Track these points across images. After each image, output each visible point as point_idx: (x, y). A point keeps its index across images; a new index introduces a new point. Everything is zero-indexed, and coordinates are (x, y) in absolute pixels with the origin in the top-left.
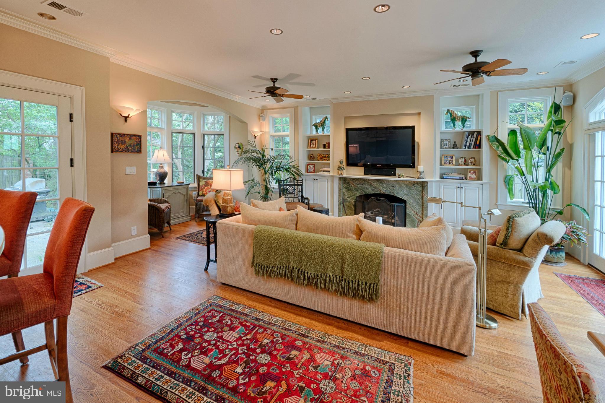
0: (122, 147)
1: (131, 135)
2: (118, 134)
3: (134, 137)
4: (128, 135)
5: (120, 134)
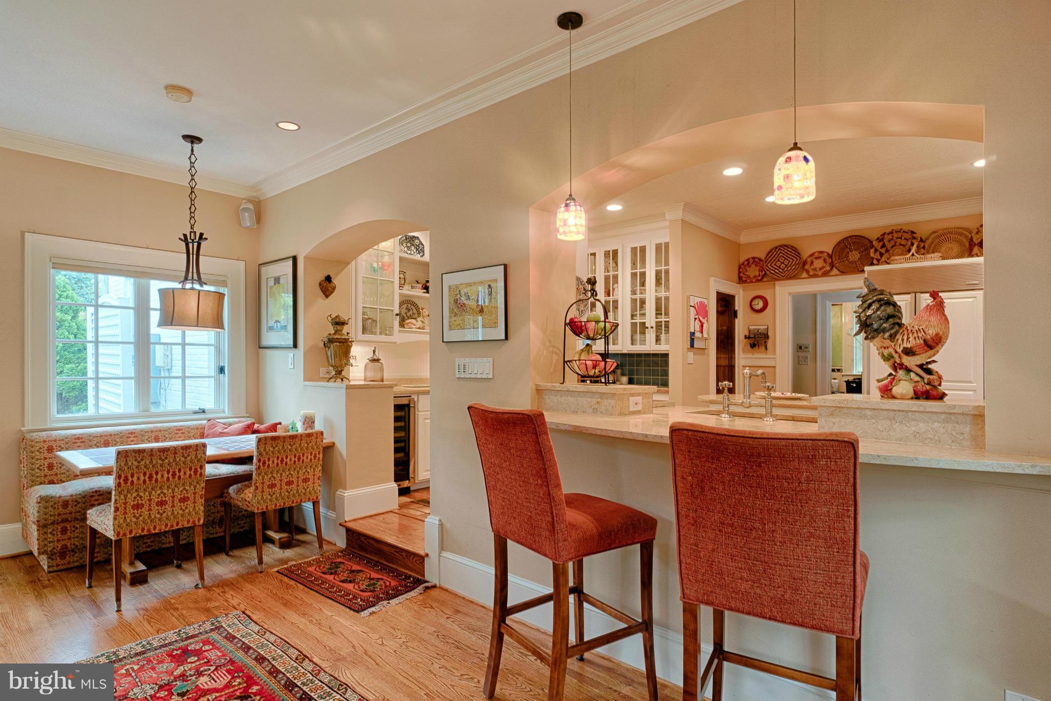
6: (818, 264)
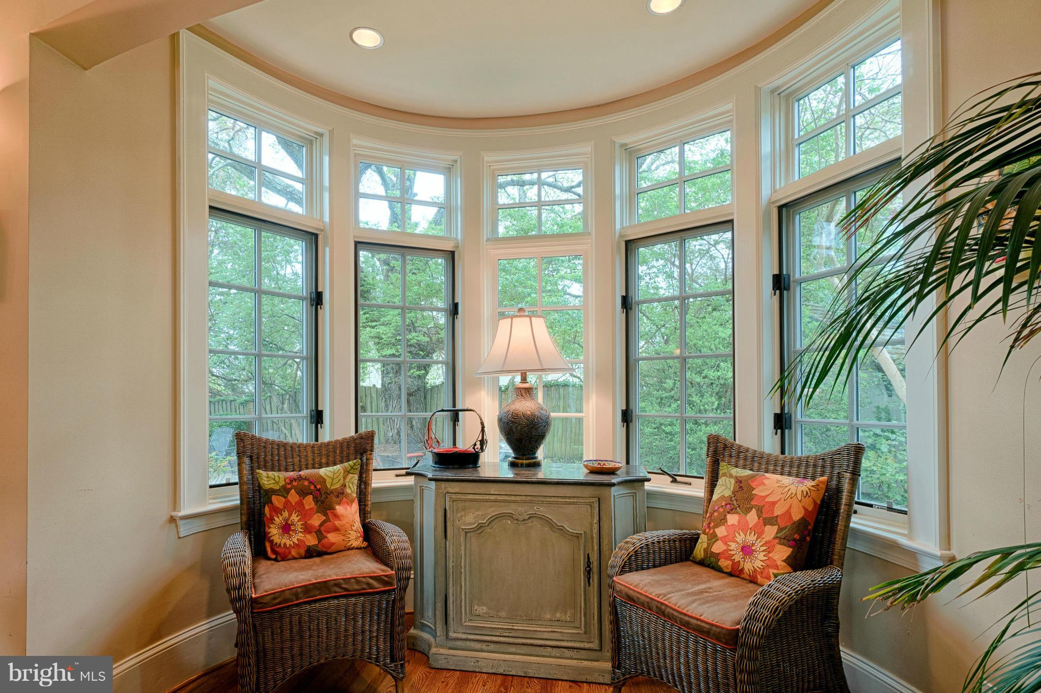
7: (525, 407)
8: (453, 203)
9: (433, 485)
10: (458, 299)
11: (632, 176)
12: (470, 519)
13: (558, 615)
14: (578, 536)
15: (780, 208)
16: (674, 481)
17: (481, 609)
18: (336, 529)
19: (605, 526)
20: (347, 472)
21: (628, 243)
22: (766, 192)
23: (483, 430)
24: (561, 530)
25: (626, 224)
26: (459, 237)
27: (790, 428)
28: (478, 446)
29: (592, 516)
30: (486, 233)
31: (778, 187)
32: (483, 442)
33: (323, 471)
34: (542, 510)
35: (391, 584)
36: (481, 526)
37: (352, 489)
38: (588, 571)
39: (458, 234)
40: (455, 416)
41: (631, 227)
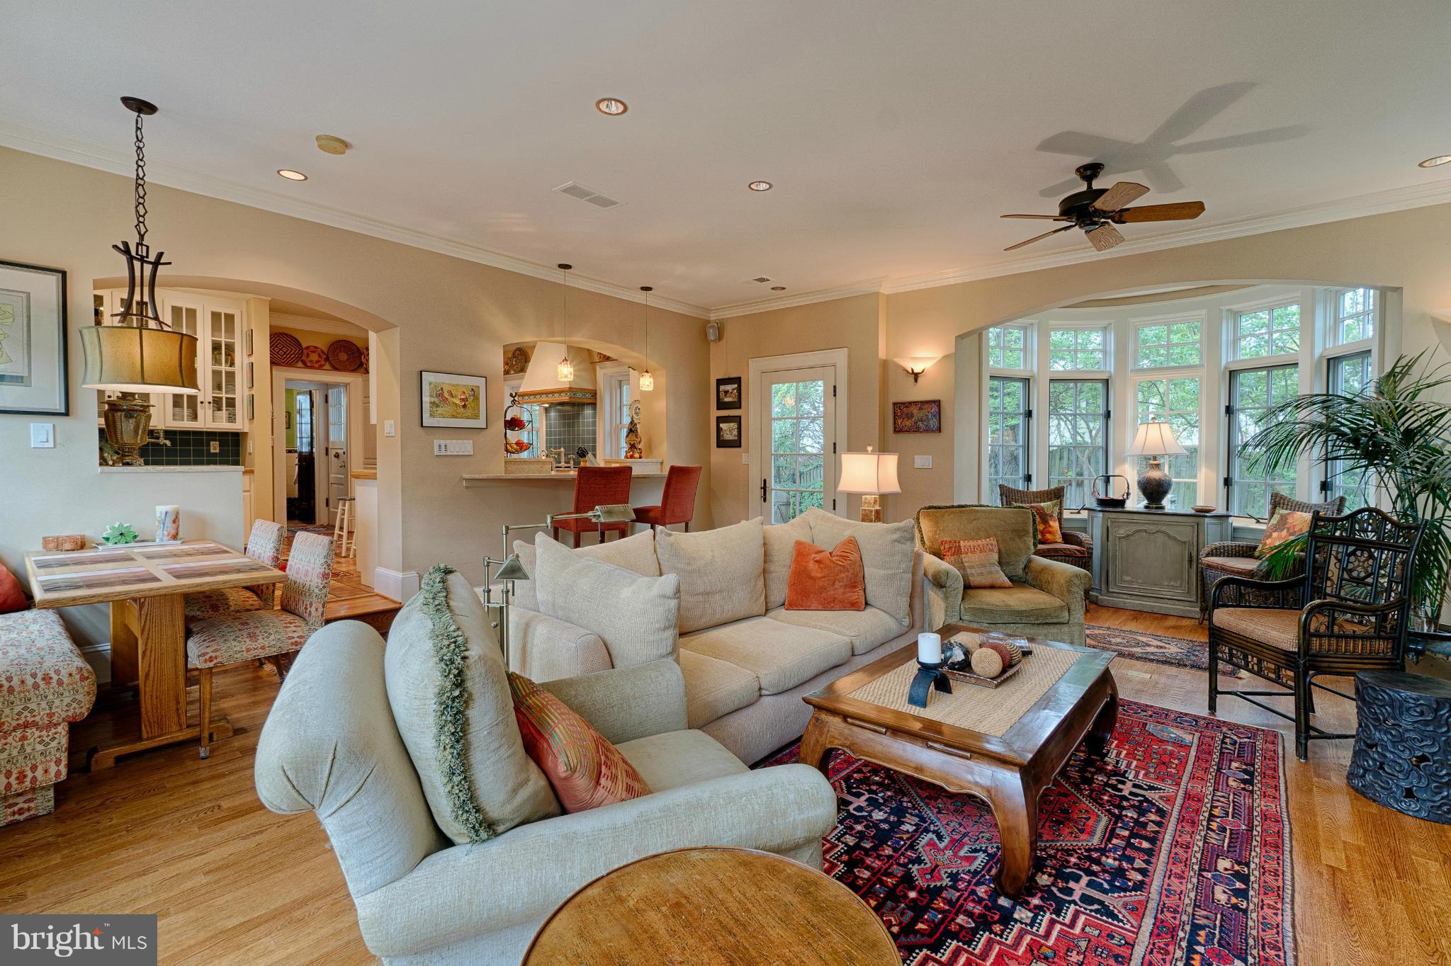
0: (908, 423)
1: (921, 402)
2: (902, 403)
3: (927, 406)
4: (915, 403)
5: (904, 403)
6: (314, 357)
7: (1155, 474)
8: (1108, 349)
9: (1101, 515)
10: (1111, 408)
11: (1236, 327)
12: (1122, 532)
13: (1172, 583)
14: (1185, 543)
15: (1329, 360)
16: (1258, 522)
17: (1128, 578)
18: (1050, 532)
19: (1201, 538)
20: (1054, 506)
21: (1230, 372)
22: (1318, 351)
23: (1128, 488)
24: (1175, 539)
25: (1231, 359)
26: (1112, 371)
27: (1332, 490)
28: (1125, 497)
29: (1193, 533)
30: (1130, 367)
31: (1327, 347)
32: (1128, 494)
33: (1042, 504)
34: (1164, 528)
35: (1084, 554)
36: (1128, 536)
37: (1055, 515)
38: (1190, 561)
39: (1111, 367)
40: (1107, 480)
41: (1234, 362)
